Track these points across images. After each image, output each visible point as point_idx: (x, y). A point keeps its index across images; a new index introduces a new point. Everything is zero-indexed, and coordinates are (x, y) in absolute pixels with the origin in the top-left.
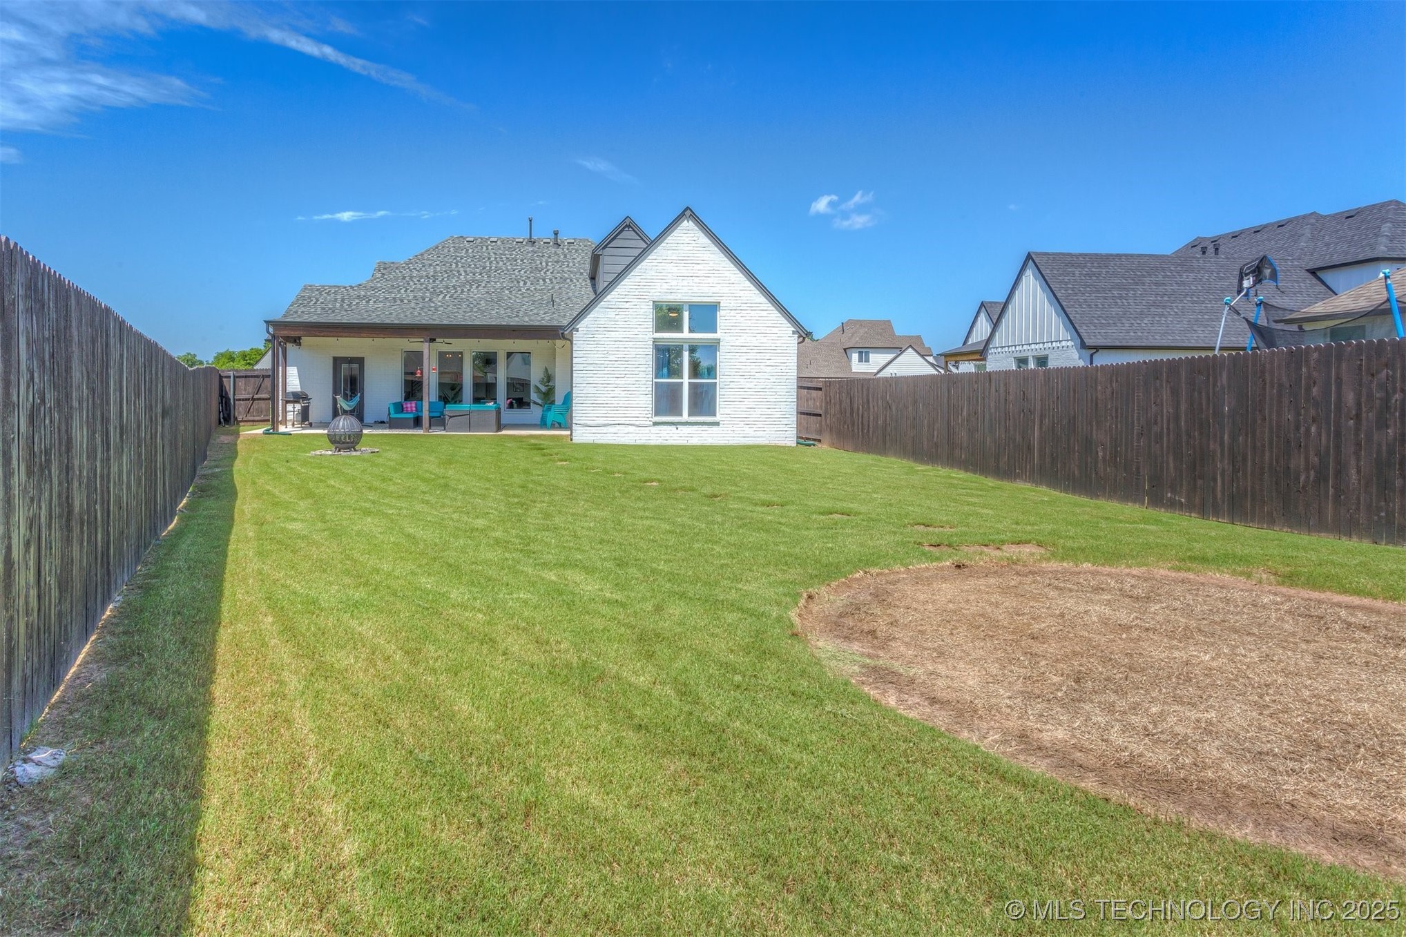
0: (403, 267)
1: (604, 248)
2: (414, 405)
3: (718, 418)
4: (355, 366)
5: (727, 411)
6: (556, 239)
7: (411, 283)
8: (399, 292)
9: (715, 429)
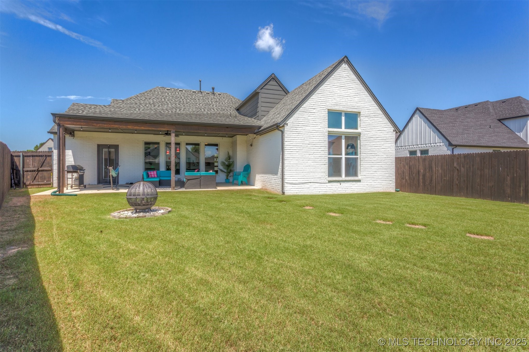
0: (134, 98)
1: (261, 89)
2: (155, 173)
3: (359, 177)
4: (112, 150)
5: (364, 173)
6: (213, 91)
7: (141, 106)
8: (135, 110)
9: (359, 183)
